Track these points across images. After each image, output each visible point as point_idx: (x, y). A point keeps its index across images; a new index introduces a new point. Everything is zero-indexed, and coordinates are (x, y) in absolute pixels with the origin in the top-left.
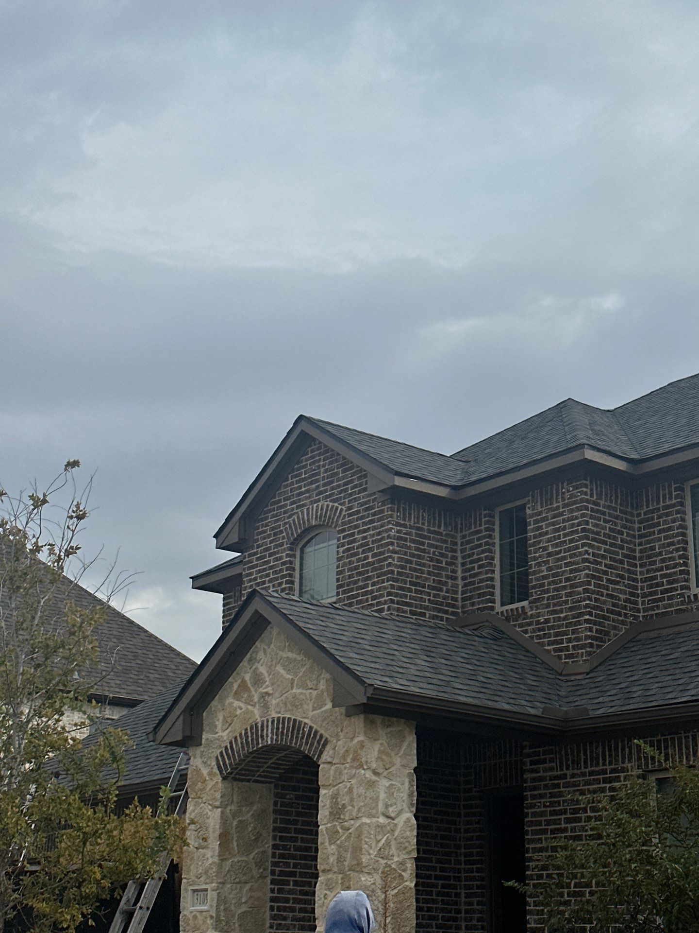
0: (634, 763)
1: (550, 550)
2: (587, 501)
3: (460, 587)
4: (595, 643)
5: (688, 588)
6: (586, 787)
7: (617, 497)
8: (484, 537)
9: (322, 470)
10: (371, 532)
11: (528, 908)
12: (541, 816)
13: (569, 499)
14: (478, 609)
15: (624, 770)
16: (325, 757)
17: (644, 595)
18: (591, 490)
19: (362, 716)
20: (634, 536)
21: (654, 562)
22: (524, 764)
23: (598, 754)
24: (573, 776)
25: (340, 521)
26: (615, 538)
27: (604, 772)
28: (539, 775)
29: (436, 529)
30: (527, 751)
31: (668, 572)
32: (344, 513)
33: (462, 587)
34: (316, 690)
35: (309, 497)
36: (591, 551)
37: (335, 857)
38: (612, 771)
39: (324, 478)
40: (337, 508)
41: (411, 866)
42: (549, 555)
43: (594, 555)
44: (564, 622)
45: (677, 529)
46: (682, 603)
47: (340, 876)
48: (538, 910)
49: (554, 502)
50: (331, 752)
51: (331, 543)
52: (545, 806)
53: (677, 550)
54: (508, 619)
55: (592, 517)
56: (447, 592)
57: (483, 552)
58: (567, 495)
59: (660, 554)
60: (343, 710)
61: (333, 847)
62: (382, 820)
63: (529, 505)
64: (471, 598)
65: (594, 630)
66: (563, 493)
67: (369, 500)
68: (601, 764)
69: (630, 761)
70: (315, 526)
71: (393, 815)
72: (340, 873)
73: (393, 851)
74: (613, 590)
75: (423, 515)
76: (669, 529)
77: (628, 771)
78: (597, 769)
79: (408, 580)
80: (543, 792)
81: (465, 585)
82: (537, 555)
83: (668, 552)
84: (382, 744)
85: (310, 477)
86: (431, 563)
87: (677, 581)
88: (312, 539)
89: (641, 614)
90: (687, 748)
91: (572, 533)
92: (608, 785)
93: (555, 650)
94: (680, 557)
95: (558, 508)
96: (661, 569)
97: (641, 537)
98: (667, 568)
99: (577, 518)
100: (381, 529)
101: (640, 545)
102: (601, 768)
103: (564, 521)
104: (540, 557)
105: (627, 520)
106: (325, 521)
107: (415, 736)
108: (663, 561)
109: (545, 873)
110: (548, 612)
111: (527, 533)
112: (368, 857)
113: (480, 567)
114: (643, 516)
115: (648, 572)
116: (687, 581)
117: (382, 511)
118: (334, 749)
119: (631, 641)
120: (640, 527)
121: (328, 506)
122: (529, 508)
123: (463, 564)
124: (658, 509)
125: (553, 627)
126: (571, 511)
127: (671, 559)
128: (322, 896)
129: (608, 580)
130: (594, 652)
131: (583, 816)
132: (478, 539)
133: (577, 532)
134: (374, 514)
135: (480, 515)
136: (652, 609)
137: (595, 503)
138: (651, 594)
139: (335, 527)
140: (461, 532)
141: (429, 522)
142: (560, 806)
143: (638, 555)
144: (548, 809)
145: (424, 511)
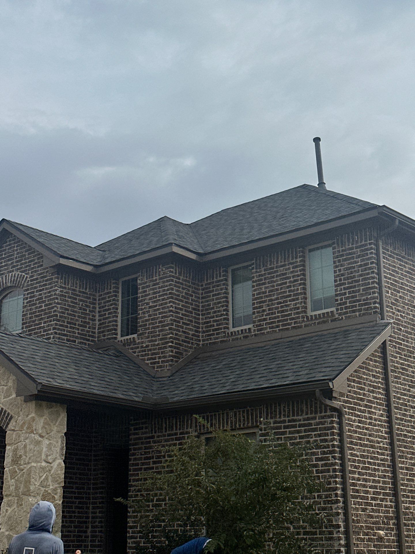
0: (194, 428)
1: (151, 304)
2: (173, 277)
3: (97, 325)
4: (174, 359)
5: (228, 328)
6: (166, 443)
7: (190, 274)
8: (112, 296)
9: (16, 252)
10: (45, 291)
11: (128, 514)
12: (139, 460)
13: (162, 275)
14: (107, 339)
15: (188, 433)
16: (10, 426)
17: (204, 332)
18: (176, 270)
19: (34, 402)
20: (199, 298)
21: (209, 313)
22: (131, 430)
23: (173, 424)
24: (158, 437)
25: (26, 284)
26: (188, 299)
27: (176, 434)
28: (139, 436)
29: (84, 290)
30: (132, 422)
31: (217, 319)
32: (28, 279)
33: (98, 325)
34: (6, 386)
35: (7, 269)
36: (174, 306)
37: (14, 487)
38: (181, 434)
39: (16, 258)
40: (24, 276)
41: (60, 491)
42: (150, 307)
43: (176, 308)
44: (157, 347)
45: (223, 294)
46: (224, 337)
47: (16, 498)
48: (134, 516)
49: (154, 277)
50: (14, 423)
51: (19, 297)
52: (141, 454)
53: (223, 306)
54: (124, 345)
55: (175, 286)
56: (89, 328)
57: (111, 305)
58: (162, 273)
59: (213, 308)
60: (23, 398)
61: (12, 481)
62: (44, 464)
63: (140, 278)
64: (103, 332)
65: (174, 352)
66: (160, 272)
67: (44, 272)
68: (174, 430)
69: (191, 428)
70: (10, 287)
71: (50, 461)
72: (16, 497)
73: (50, 482)
74: (186, 328)
75: (76, 282)
76: (219, 294)
77: (190, 434)
78: (173, 432)
79: (66, 320)
80: (140, 446)
81: (100, 324)
82: (143, 307)
83: (217, 307)
84: (46, 419)
85: (7, 257)
86: (80, 311)
87: (221, 324)
88: (8, 294)
89: (201, 343)
90: (223, 420)
91: (164, 295)
92: (178, 442)
93: (151, 363)
94: (224, 310)
95: (156, 280)
96: (213, 317)
97: (203, 298)
98: (217, 316)
99: (167, 286)
100: (51, 290)
101: (202, 302)
102: (174, 431)
103: (159, 288)
104: (145, 308)
105: (195, 288)
106: (16, 283)
107: (66, 414)
108: (215, 312)
109: (139, 493)
110: (148, 341)
111: (137, 294)
112: (34, 486)
113: (109, 314)
114: (204, 286)
115: (206, 318)
116: (227, 324)
117: (52, 279)
118: (16, 422)
119: (195, 358)
120: (202, 293)
121: (18, 275)
122: (139, 280)
123: (99, 312)
124: (213, 283)
125: (150, 350)
126: (164, 282)
127: (219, 311)
128: (5, 511)
129: (183, 323)
130: (173, 365)
131: (163, 460)
132: (109, 297)
133: (166, 294)
134: (47, 281)
135: (111, 282)
136: (207, 340)
137: (177, 278)
138: (207, 331)
139: (22, 288)
140: (99, 292)
141: (80, 286)
142: (150, 454)
143: (201, 308)
144: (143, 456)
145: (77, 280)
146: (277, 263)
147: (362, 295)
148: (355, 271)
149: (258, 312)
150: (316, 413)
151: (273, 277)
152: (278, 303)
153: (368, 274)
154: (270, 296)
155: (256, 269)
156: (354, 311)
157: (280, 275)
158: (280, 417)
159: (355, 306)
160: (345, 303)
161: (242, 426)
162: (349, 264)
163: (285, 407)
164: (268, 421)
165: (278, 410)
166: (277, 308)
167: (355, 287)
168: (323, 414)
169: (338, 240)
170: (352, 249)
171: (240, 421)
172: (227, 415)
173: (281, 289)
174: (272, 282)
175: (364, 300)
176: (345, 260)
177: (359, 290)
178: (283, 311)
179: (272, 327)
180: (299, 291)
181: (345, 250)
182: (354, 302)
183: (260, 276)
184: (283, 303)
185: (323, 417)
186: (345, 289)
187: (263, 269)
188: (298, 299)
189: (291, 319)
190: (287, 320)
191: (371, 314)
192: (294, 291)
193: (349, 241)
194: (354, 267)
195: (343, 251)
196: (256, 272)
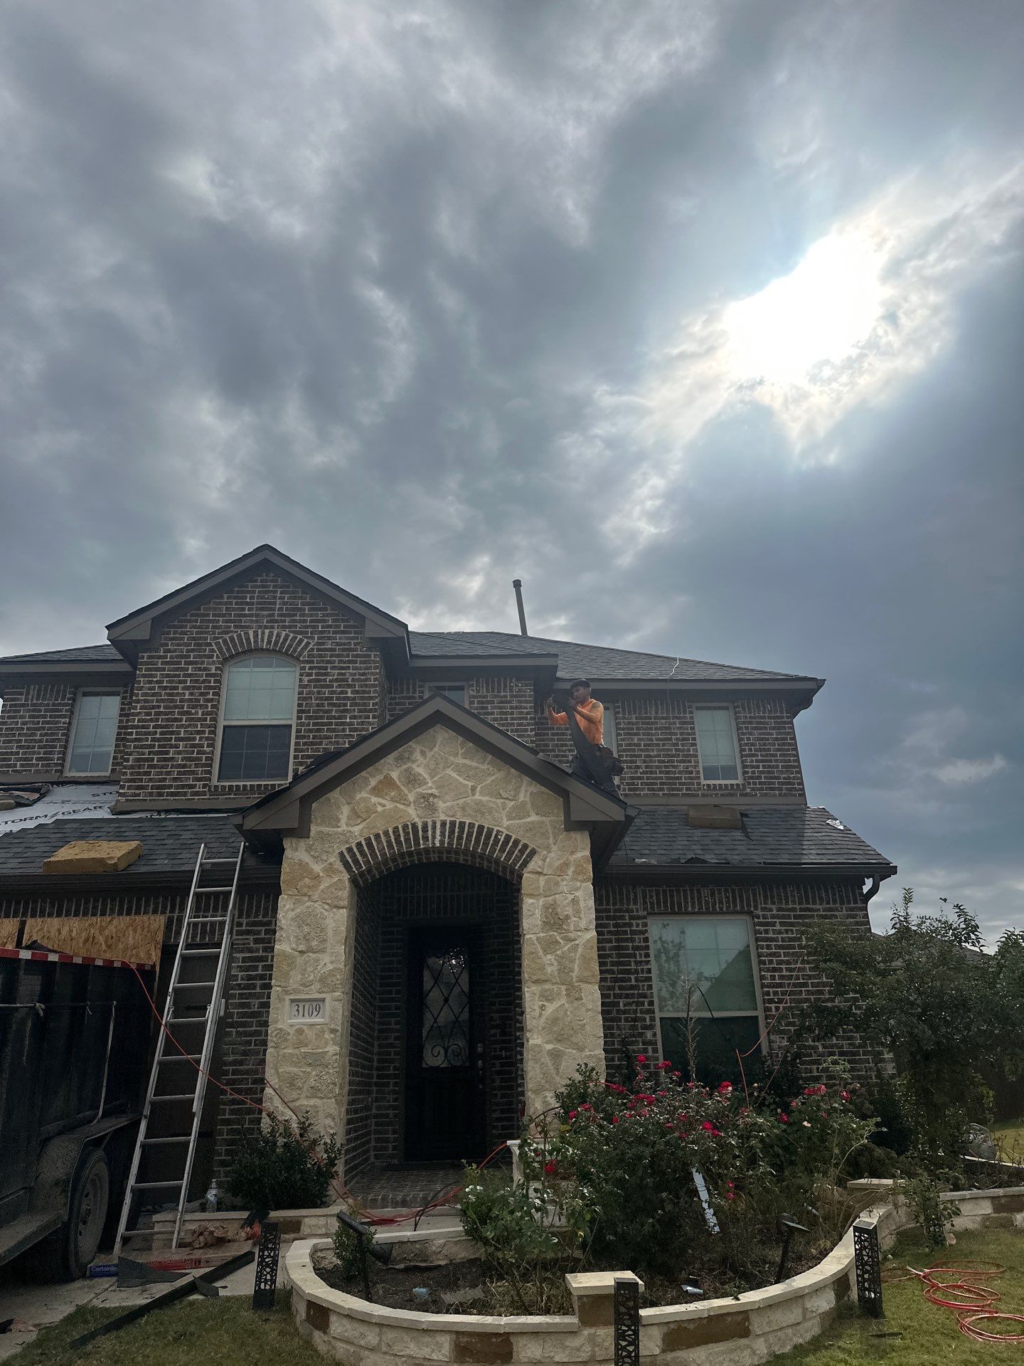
0: (639, 906)
9: (279, 601)
10: (351, 671)
13: (516, 692)
15: (628, 911)
25: (306, 653)
32: (311, 646)
34: (513, 800)
35: (258, 621)
37: (554, 968)
39: (281, 609)
40: (301, 640)
49: (502, 691)
50: (540, 863)
51: (289, 669)
58: (516, 689)
63: (474, 689)
66: (511, 686)
67: (349, 643)
69: (635, 903)
83: (559, 751)
85: (259, 603)
90: (693, 898)
91: (520, 719)
92: (612, 922)
95: (506, 696)
99: (525, 708)
106: (281, 648)
117: (367, 656)
118: (544, 860)
121: (287, 636)
126: (521, 702)
127: (563, 756)
133: (526, 719)
134: (356, 656)
139: (298, 657)
146: (657, 713)
147: (782, 772)
148: (769, 743)
149: (631, 767)
150: (842, 903)
151: (651, 729)
152: (659, 762)
153: (788, 750)
154: (647, 750)
155: (624, 713)
156: (772, 789)
157: (660, 729)
158: (787, 903)
159: (774, 783)
160: (760, 777)
161: (725, 909)
162: (761, 734)
163: (793, 891)
164: (768, 906)
165: (783, 895)
166: (657, 767)
167: (771, 761)
168: (852, 905)
169: (743, 704)
170: (764, 717)
171: (721, 902)
172: (699, 892)
173: (664, 745)
174: (648, 734)
175: (784, 778)
176: (756, 728)
177: (778, 766)
178: (668, 772)
179: (653, 790)
180: (691, 753)
181: (754, 718)
182: (772, 778)
183: (629, 723)
184: (668, 762)
185: (852, 909)
186: (757, 761)
187: (634, 716)
188: (690, 762)
189: (680, 784)
190: (675, 784)
191: (795, 795)
192: (683, 750)
193: (758, 709)
194: (768, 739)
195: (751, 717)
196: (624, 718)
